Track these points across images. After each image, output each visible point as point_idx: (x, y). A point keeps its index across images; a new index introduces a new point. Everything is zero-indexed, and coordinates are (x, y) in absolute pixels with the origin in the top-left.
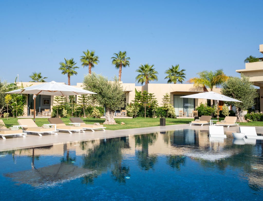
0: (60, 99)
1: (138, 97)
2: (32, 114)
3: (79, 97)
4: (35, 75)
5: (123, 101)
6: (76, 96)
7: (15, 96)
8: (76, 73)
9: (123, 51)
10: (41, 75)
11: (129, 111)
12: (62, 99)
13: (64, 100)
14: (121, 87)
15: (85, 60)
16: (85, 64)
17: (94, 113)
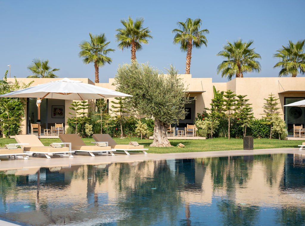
0: (80, 106)
1: (217, 102)
2: (34, 132)
3: (112, 102)
4: (38, 65)
5: (183, 108)
6: (108, 100)
7: (5, 101)
8: (109, 61)
9: (194, 19)
10: (48, 65)
11: (199, 126)
12: (83, 105)
13: (87, 108)
14: (180, 85)
15: (124, 36)
16: (125, 44)
17: (139, 129)
